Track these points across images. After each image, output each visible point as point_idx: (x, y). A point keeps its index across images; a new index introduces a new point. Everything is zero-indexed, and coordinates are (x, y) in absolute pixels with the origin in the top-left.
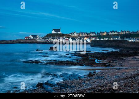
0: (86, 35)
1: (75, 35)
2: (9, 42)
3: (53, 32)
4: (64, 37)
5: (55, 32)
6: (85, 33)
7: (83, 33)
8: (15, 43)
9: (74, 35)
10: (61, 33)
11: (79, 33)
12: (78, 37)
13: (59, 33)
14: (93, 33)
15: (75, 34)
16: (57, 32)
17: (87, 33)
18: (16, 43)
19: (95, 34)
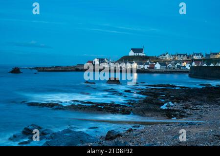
0: (186, 58)
1: (168, 58)
2: (60, 69)
3: (131, 53)
4: (148, 62)
5: (134, 53)
6: (184, 55)
7: (181, 55)
8: (69, 71)
9: (166, 58)
10: (144, 55)
11: (175, 55)
12: (171, 61)
13: (140, 54)
14: (197, 55)
15: (167, 56)
16: (138, 54)
17: (188, 54)
18: (72, 71)
19: (201, 57)
